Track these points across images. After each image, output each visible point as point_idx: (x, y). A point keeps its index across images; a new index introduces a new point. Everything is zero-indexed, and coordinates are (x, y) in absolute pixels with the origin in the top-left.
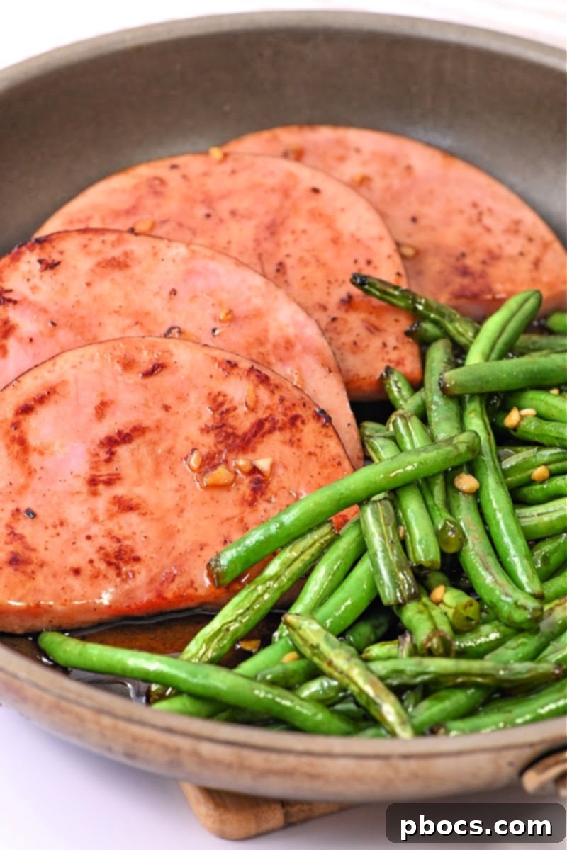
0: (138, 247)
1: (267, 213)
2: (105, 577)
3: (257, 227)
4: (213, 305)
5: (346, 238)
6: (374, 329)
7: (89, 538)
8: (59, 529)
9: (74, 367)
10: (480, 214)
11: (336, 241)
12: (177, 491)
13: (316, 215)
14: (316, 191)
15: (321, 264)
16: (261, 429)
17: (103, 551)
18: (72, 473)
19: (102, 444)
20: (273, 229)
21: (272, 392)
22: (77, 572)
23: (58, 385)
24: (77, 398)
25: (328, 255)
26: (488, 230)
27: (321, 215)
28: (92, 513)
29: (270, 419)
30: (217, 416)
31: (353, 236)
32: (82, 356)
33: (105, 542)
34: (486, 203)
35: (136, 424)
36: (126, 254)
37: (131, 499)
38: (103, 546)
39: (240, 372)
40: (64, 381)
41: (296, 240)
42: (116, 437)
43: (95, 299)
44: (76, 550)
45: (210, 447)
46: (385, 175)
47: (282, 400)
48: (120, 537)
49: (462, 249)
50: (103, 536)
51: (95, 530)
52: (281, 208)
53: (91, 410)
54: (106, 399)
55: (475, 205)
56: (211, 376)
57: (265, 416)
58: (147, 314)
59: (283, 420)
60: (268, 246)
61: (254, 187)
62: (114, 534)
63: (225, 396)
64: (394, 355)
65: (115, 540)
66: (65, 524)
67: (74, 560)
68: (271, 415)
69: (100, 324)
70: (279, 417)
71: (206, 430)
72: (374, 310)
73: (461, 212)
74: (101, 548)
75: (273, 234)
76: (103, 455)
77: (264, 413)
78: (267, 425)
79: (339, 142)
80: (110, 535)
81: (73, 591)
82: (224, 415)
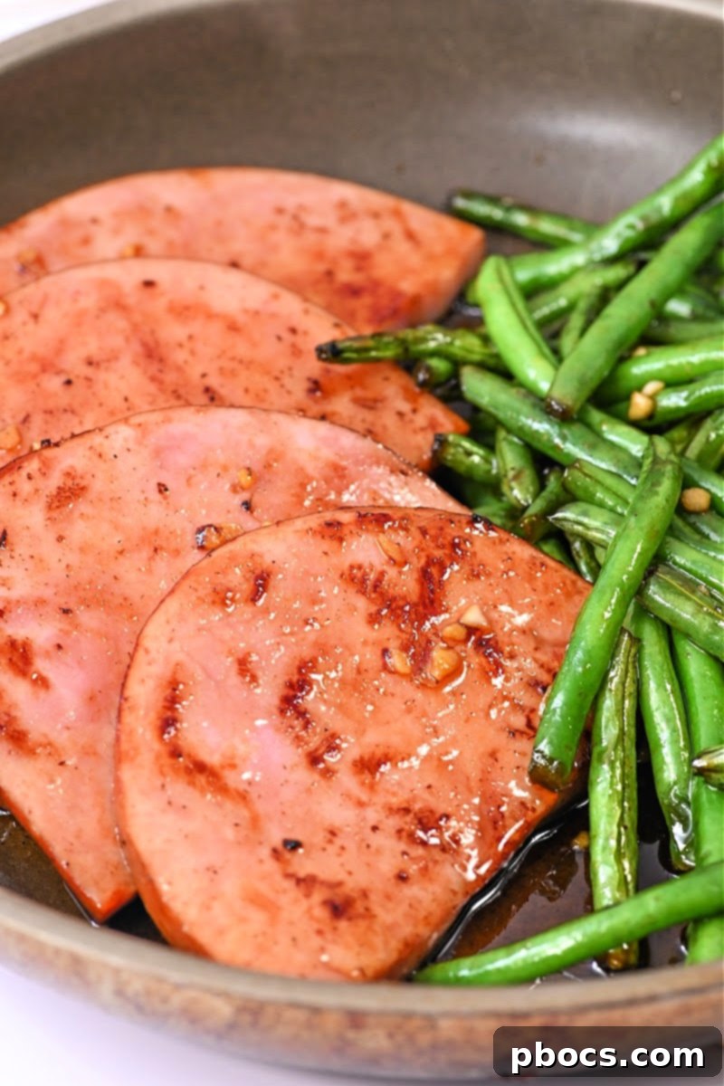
0: (72, 458)
1: (127, 340)
2: (436, 862)
3: (136, 363)
4: (218, 475)
5: (241, 319)
6: (371, 404)
7: (375, 828)
8: (338, 842)
9: (171, 640)
10: (295, 218)
11: (233, 327)
12: (409, 711)
13: (183, 311)
14: (149, 284)
15: (248, 364)
16: (430, 579)
17: (404, 834)
18: (285, 768)
19: (282, 712)
20: (152, 354)
21: (406, 529)
22: (402, 878)
23: (175, 673)
24: (209, 676)
25: (242, 349)
26: (322, 231)
27: (187, 308)
28: (350, 799)
29: (430, 562)
30: (373, 595)
31: (246, 311)
32: (168, 622)
33: (393, 823)
34: (290, 202)
35: (297, 663)
36: (68, 474)
37: (373, 754)
38: (398, 827)
39: (353, 528)
40: (177, 664)
41: (193, 353)
42: (291, 693)
43: (82, 550)
44: (378, 852)
45: (398, 637)
46: (151, 232)
47: (424, 532)
48: (404, 805)
49: (321, 267)
50: (387, 817)
51: (372, 816)
52: (135, 328)
53: (234, 679)
54: (240, 655)
55: (280, 211)
56: (326, 553)
57: (423, 561)
58: (156, 532)
59: (445, 554)
60: (170, 378)
61: (79, 319)
62: (395, 807)
63: (360, 567)
64: (420, 420)
65: (402, 812)
66: (336, 831)
67: (388, 864)
68: (428, 557)
69: (116, 578)
70: (438, 553)
71: (373, 619)
72: (352, 381)
73: (273, 228)
74: (399, 831)
75: (161, 360)
76: (298, 724)
77: (419, 558)
78: (434, 571)
79: (65, 224)
80: (392, 811)
81: (420, 902)
82: (378, 589)
